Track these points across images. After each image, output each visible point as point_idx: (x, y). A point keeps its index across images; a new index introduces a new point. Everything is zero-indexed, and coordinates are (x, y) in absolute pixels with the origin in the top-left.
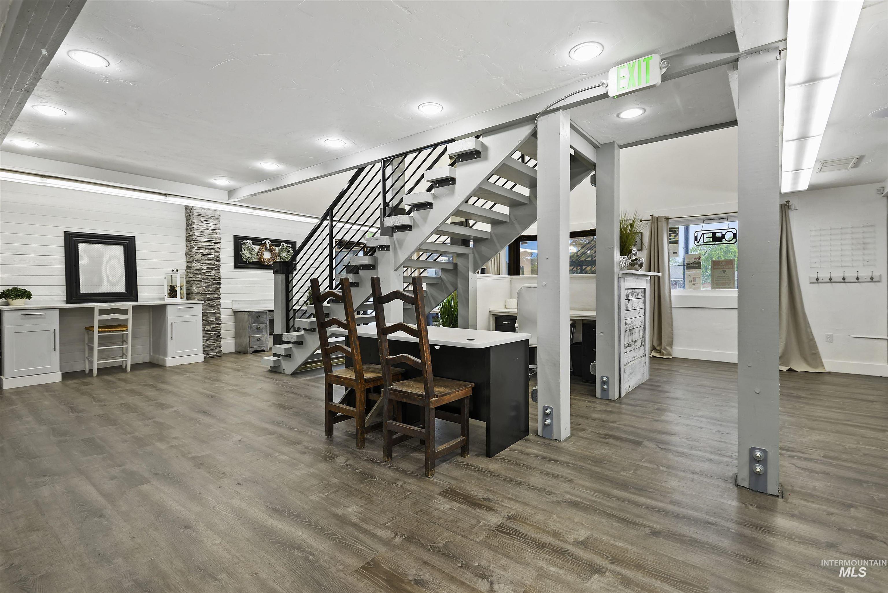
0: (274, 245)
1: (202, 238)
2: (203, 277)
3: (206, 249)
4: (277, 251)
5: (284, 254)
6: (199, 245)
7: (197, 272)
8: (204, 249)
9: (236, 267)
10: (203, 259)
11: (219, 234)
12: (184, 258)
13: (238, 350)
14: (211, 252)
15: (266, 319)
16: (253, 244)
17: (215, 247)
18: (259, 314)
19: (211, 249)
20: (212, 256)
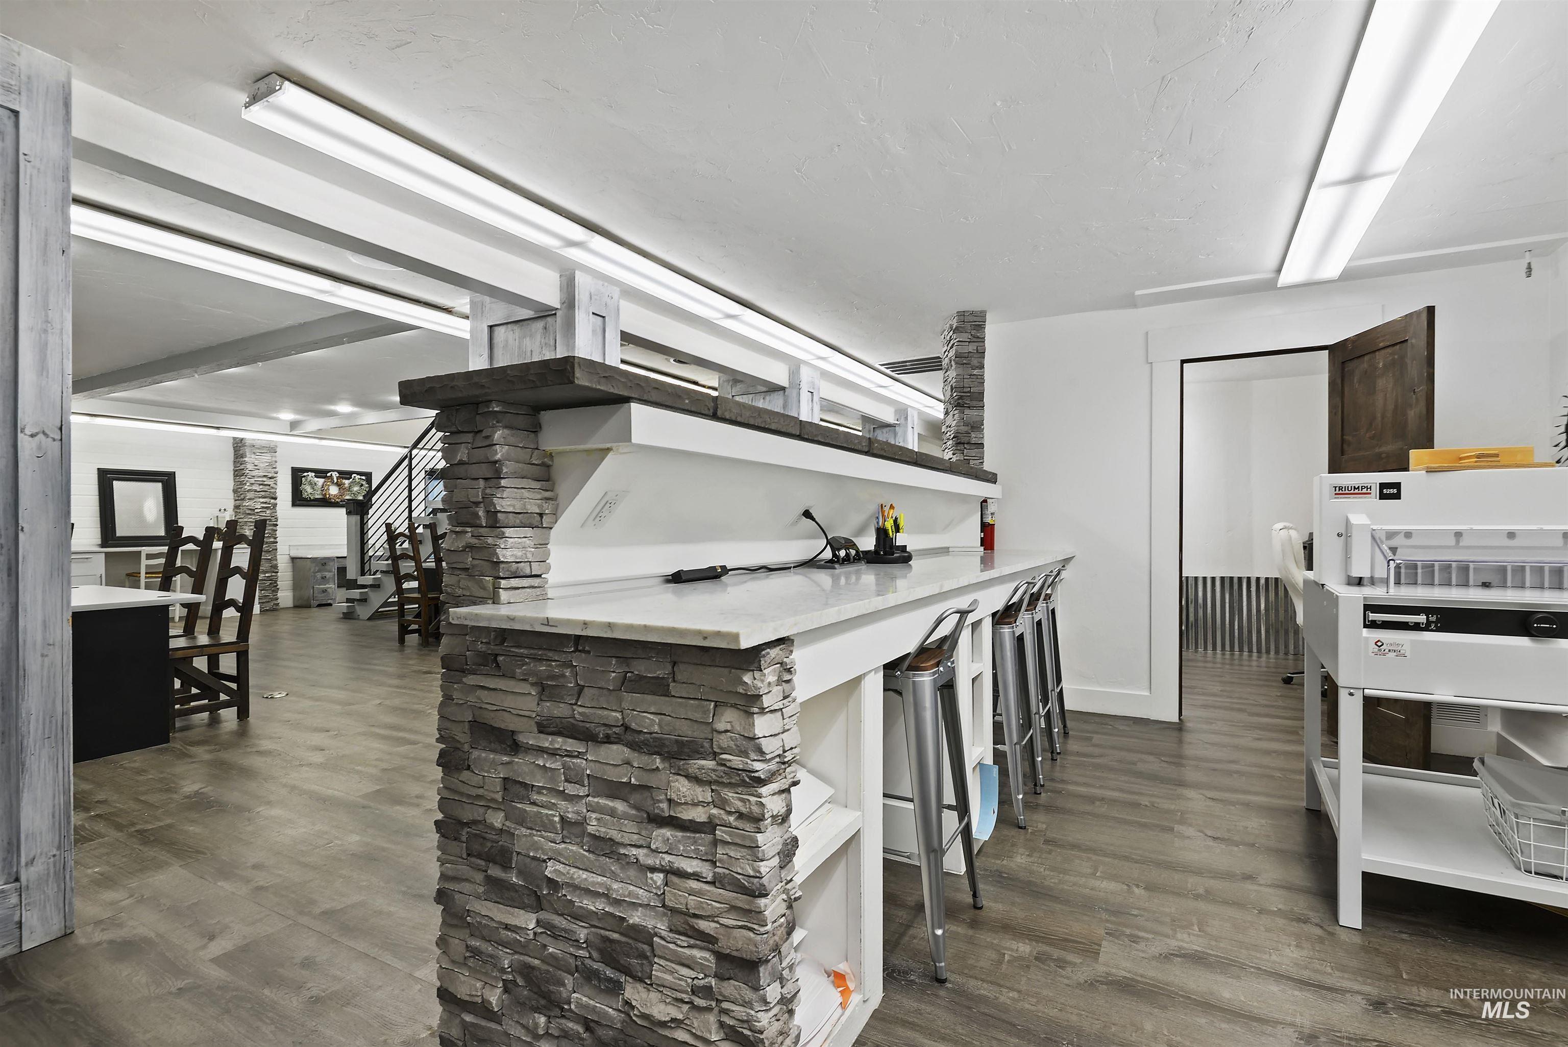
0: (343, 478)
1: (255, 473)
3: (260, 485)
4: (347, 485)
5: (356, 489)
6: (252, 481)
7: (249, 512)
8: (258, 485)
9: (294, 504)
10: (256, 497)
11: (275, 468)
12: (231, 495)
13: (297, 604)
14: (266, 488)
15: (334, 567)
16: (316, 476)
17: (271, 482)
18: (324, 561)
19: (266, 485)
20: (267, 494)
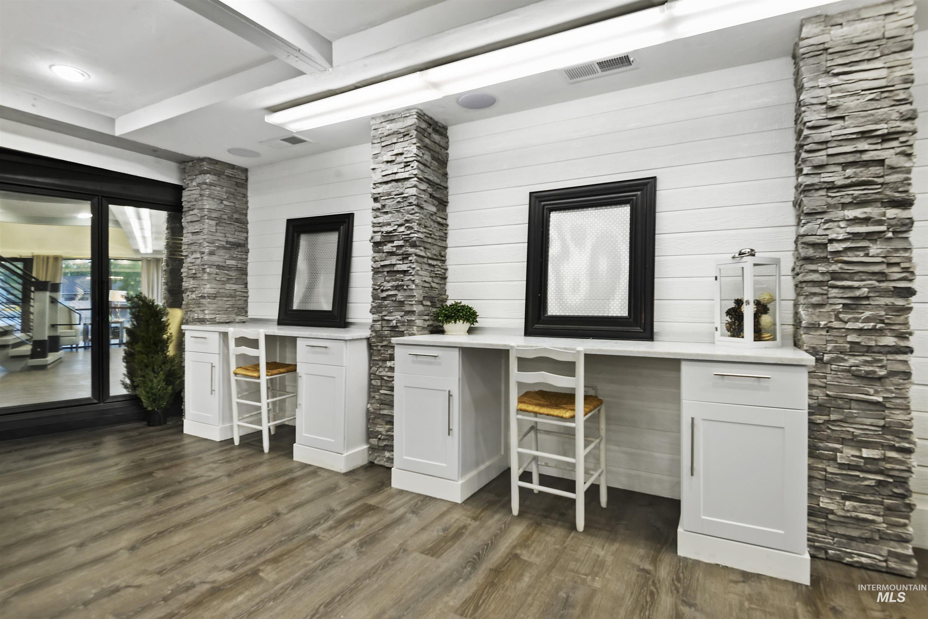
2: (835, 267)
7: (810, 252)
8: (839, 168)
10: (835, 206)
19: (867, 164)
